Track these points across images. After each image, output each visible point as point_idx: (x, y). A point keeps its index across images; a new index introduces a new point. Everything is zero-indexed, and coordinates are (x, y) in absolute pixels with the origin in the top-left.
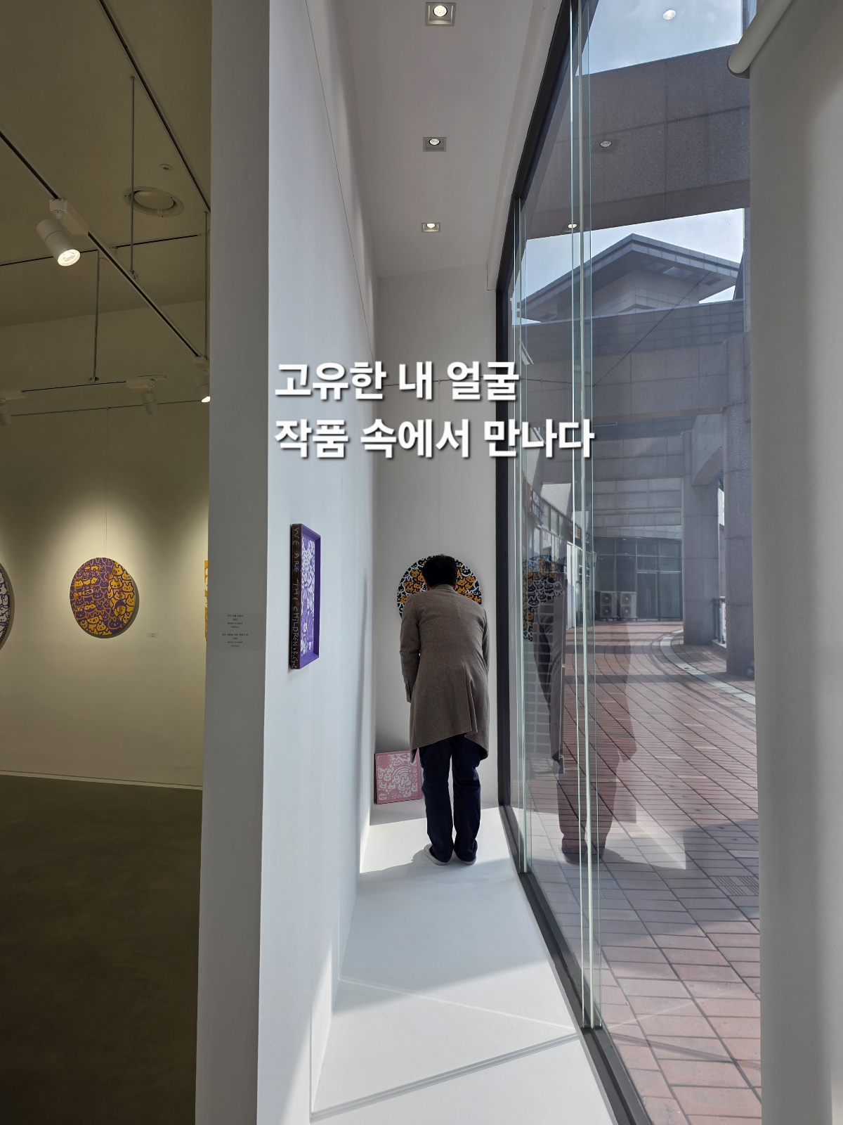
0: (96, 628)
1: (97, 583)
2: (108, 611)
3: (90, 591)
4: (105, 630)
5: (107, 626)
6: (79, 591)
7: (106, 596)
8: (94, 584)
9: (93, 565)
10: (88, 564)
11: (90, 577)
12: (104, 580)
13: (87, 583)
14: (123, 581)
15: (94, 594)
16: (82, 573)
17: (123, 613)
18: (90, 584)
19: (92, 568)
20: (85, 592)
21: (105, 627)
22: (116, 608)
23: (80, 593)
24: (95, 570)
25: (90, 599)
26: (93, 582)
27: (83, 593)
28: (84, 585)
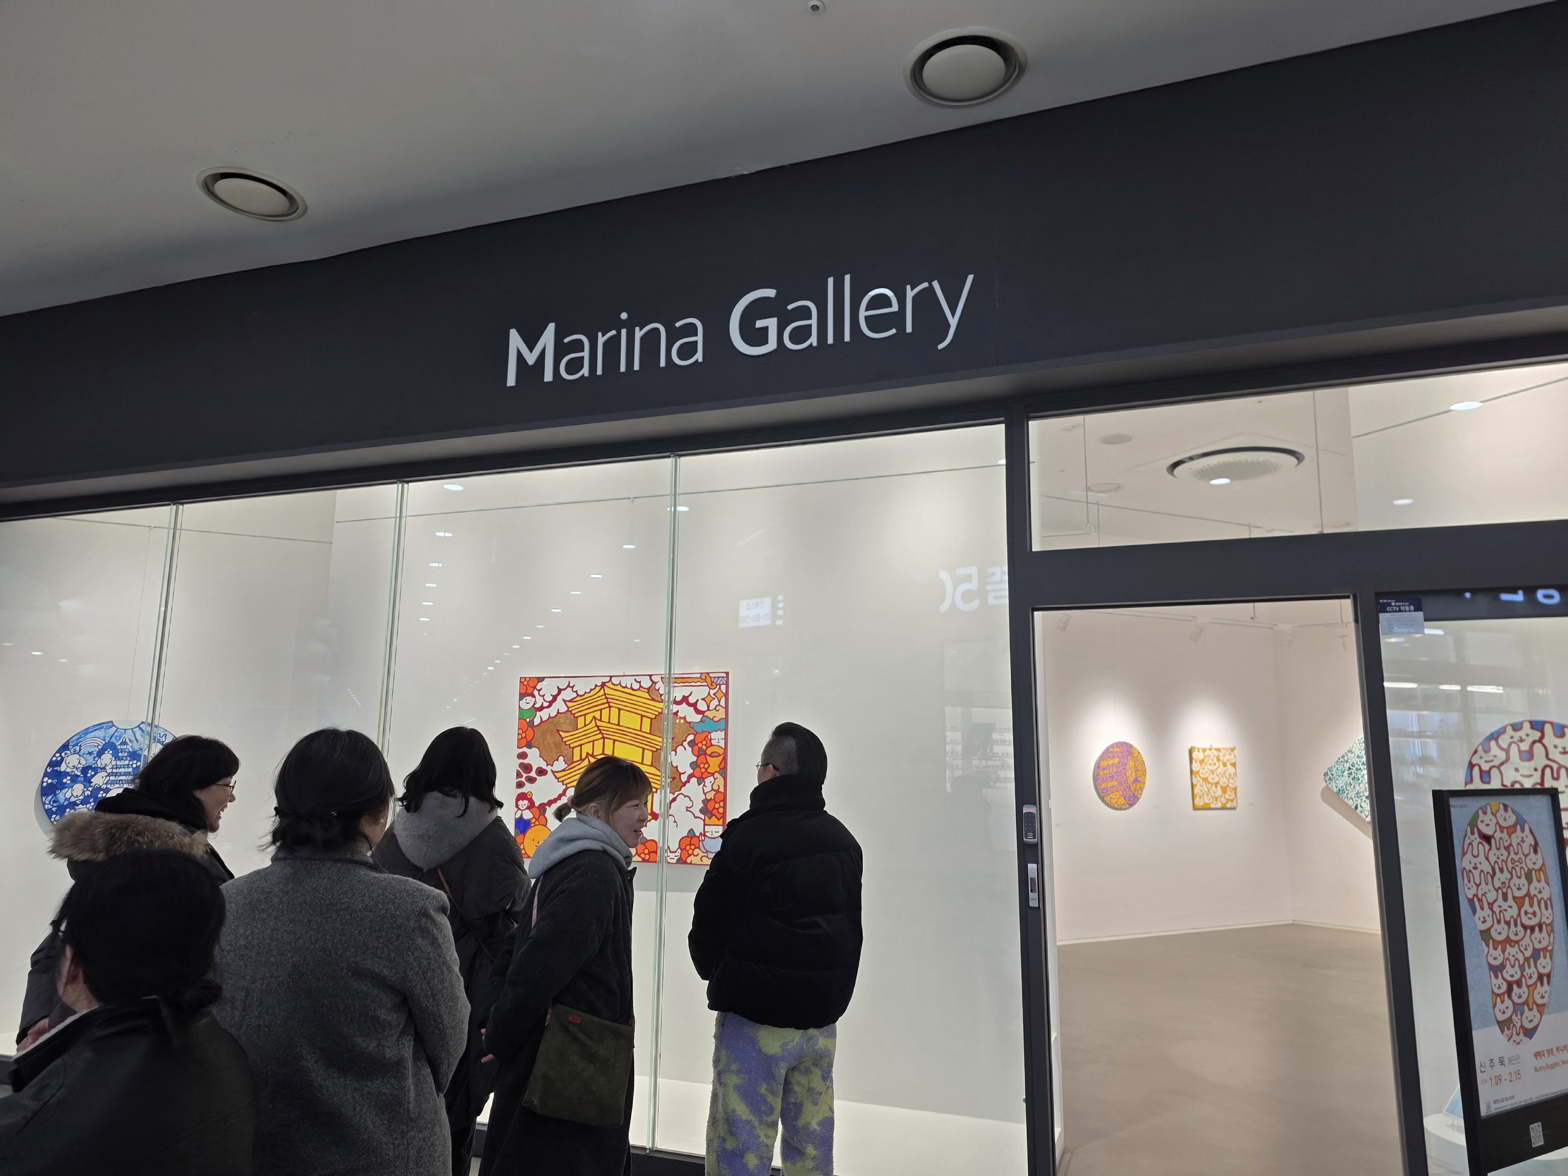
0: (1117, 802)
1: (1119, 763)
2: (1127, 787)
3: (1113, 770)
4: (1124, 804)
5: (1126, 801)
6: (1104, 769)
7: (1125, 775)
8: (1116, 764)
9: (1116, 747)
10: (1112, 746)
11: (1113, 757)
12: (1124, 760)
13: (1111, 762)
14: (1139, 762)
15: (1116, 772)
16: (1107, 753)
17: (1138, 788)
18: (1113, 764)
19: (1115, 750)
20: (1109, 771)
21: (1124, 801)
22: (1133, 784)
23: (1105, 772)
24: (1117, 752)
25: (1112, 777)
26: (1115, 762)
27: (1108, 772)
28: (1108, 765)
